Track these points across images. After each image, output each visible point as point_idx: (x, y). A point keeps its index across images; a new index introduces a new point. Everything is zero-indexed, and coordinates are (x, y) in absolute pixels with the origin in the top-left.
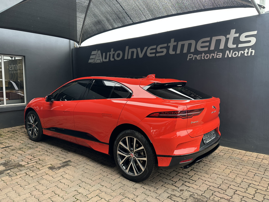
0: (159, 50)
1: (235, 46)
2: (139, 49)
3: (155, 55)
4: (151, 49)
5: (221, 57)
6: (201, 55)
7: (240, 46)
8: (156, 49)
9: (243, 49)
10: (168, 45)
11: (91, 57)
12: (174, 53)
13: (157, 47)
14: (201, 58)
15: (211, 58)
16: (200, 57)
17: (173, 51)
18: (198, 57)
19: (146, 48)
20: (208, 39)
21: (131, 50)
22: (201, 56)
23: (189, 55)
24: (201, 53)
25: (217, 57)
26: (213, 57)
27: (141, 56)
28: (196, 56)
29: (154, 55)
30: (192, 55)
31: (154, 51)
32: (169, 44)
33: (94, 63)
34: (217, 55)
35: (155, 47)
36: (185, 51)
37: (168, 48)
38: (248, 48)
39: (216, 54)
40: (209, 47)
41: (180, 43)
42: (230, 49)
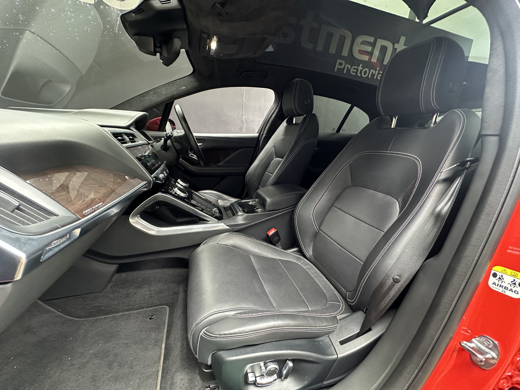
6: (356, 67)
14: (357, 72)
15: (370, 77)
16: (355, 71)
18: (352, 70)
22: (357, 70)
24: (358, 62)
25: (379, 78)
26: (373, 75)
28: (349, 66)
30: (344, 62)
34: (379, 74)
39: (377, 72)
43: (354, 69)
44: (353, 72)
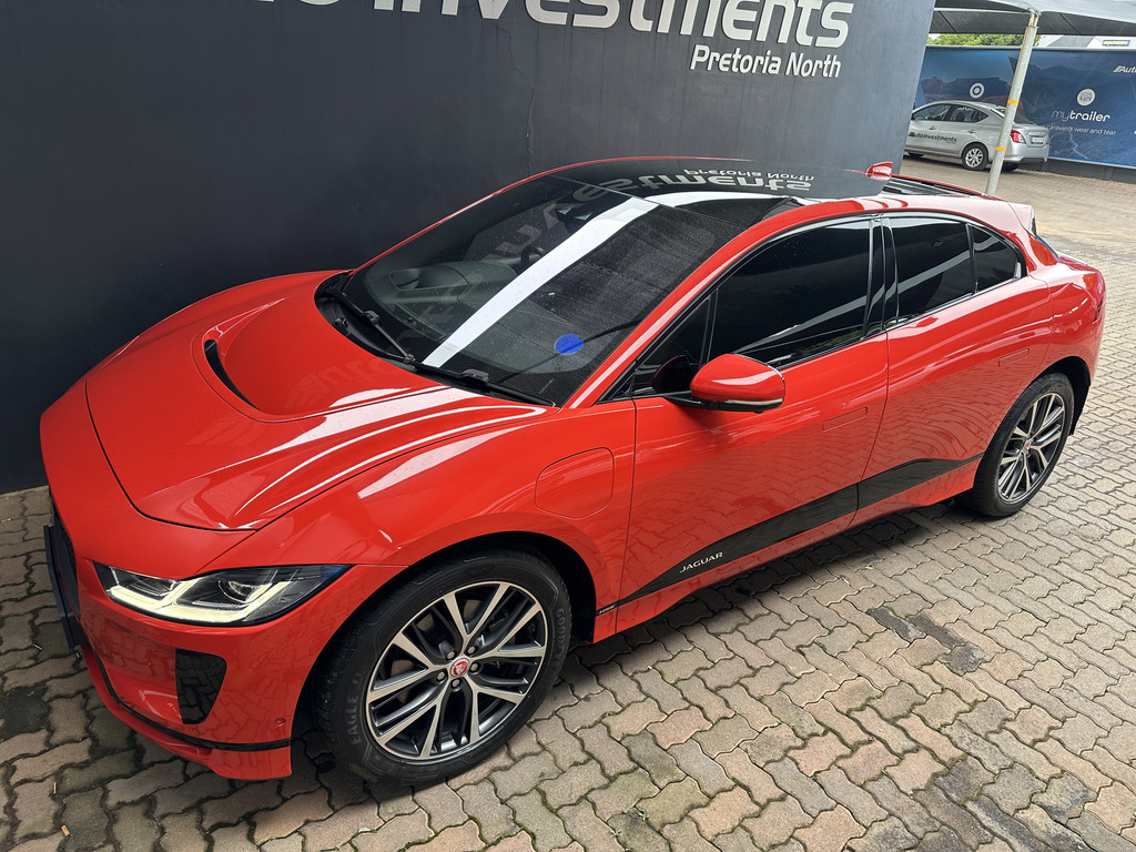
1: (808, 41)
3: (571, 19)
5: (776, 72)
6: (729, 56)
9: (824, 52)
12: (647, 26)
14: (731, 66)
15: (754, 71)
16: (728, 62)
17: (646, 17)
18: (722, 62)
22: (732, 60)
23: (698, 48)
24: (732, 45)
25: (770, 71)
26: (760, 67)
27: (492, 8)
28: (717, 55)
29: (561, 18)
30: (706, 49)
34: (771, 62)
36: (687, 28)
39: (767, 58)
40: (754, 26)
42: (799, 48)
43: (726, 59)
44: (724, 65)
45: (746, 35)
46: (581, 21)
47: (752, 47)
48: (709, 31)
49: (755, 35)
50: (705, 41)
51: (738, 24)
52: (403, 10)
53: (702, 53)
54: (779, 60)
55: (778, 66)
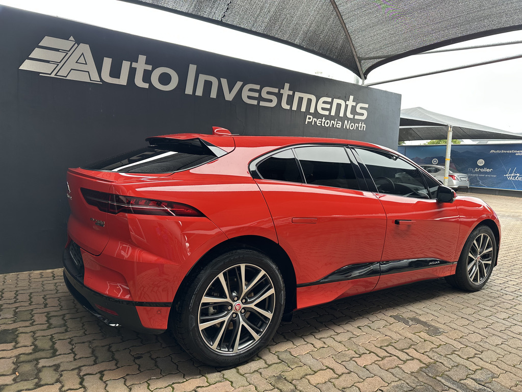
0: (264, 95)
1: (351, 116)
2: (224, 82)
3: (259, 103)
4: (251, 90)
5: (340, 127)
7: (357, 117)
8: (259, 91)
9: (358, 121)
10: (279, 91)
11: (36, 53)
12: (288, 107)
13: (261, 89)
14: (321, 124)
19: (239, 84)
20: (329, 100)
21: (202, 78)
23: (308, 116)
24: (321, 116)
25: (337, 126)
27: (229, 97)
28: (316, 120)
29: (255, 102)
30: (311, 117)
31: (256, 95)
32: (282, 91)
33: (53, 75)
35: (258, 87)
36: (303, 109)
37: (279, 96)
38: (362, 121)
40: (330, 110)
41: (298, 95)
42: (348, 119)
45: (327, 113)
46: (262, 104)
47: (329, 117)
48: (312, 110)
49: (330, 113)
50: (311, 114)
51: (323, 109)
52: (196, 94)
53: (310, 118)
54: (340, 123)
55: (340, 125)
